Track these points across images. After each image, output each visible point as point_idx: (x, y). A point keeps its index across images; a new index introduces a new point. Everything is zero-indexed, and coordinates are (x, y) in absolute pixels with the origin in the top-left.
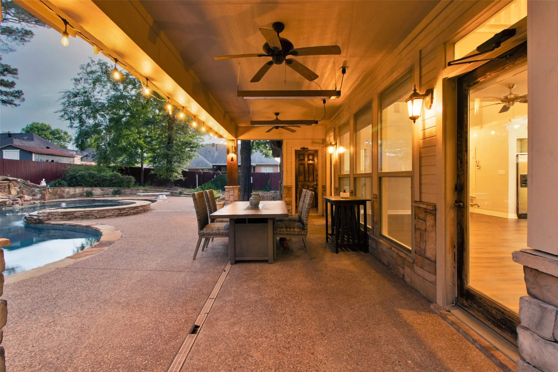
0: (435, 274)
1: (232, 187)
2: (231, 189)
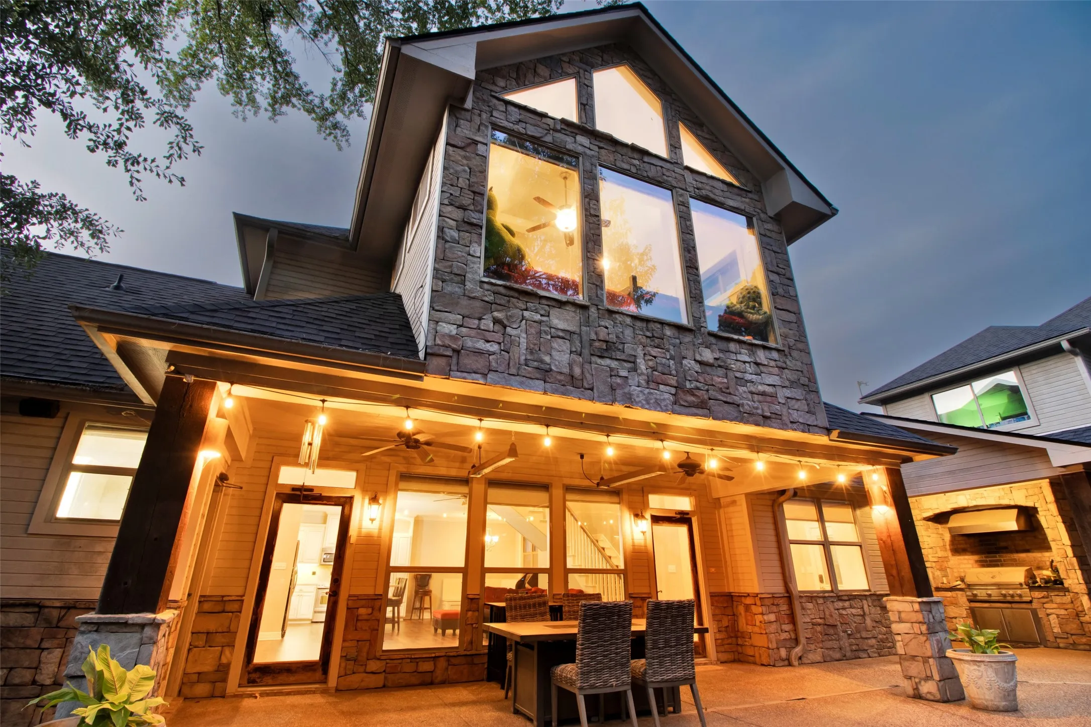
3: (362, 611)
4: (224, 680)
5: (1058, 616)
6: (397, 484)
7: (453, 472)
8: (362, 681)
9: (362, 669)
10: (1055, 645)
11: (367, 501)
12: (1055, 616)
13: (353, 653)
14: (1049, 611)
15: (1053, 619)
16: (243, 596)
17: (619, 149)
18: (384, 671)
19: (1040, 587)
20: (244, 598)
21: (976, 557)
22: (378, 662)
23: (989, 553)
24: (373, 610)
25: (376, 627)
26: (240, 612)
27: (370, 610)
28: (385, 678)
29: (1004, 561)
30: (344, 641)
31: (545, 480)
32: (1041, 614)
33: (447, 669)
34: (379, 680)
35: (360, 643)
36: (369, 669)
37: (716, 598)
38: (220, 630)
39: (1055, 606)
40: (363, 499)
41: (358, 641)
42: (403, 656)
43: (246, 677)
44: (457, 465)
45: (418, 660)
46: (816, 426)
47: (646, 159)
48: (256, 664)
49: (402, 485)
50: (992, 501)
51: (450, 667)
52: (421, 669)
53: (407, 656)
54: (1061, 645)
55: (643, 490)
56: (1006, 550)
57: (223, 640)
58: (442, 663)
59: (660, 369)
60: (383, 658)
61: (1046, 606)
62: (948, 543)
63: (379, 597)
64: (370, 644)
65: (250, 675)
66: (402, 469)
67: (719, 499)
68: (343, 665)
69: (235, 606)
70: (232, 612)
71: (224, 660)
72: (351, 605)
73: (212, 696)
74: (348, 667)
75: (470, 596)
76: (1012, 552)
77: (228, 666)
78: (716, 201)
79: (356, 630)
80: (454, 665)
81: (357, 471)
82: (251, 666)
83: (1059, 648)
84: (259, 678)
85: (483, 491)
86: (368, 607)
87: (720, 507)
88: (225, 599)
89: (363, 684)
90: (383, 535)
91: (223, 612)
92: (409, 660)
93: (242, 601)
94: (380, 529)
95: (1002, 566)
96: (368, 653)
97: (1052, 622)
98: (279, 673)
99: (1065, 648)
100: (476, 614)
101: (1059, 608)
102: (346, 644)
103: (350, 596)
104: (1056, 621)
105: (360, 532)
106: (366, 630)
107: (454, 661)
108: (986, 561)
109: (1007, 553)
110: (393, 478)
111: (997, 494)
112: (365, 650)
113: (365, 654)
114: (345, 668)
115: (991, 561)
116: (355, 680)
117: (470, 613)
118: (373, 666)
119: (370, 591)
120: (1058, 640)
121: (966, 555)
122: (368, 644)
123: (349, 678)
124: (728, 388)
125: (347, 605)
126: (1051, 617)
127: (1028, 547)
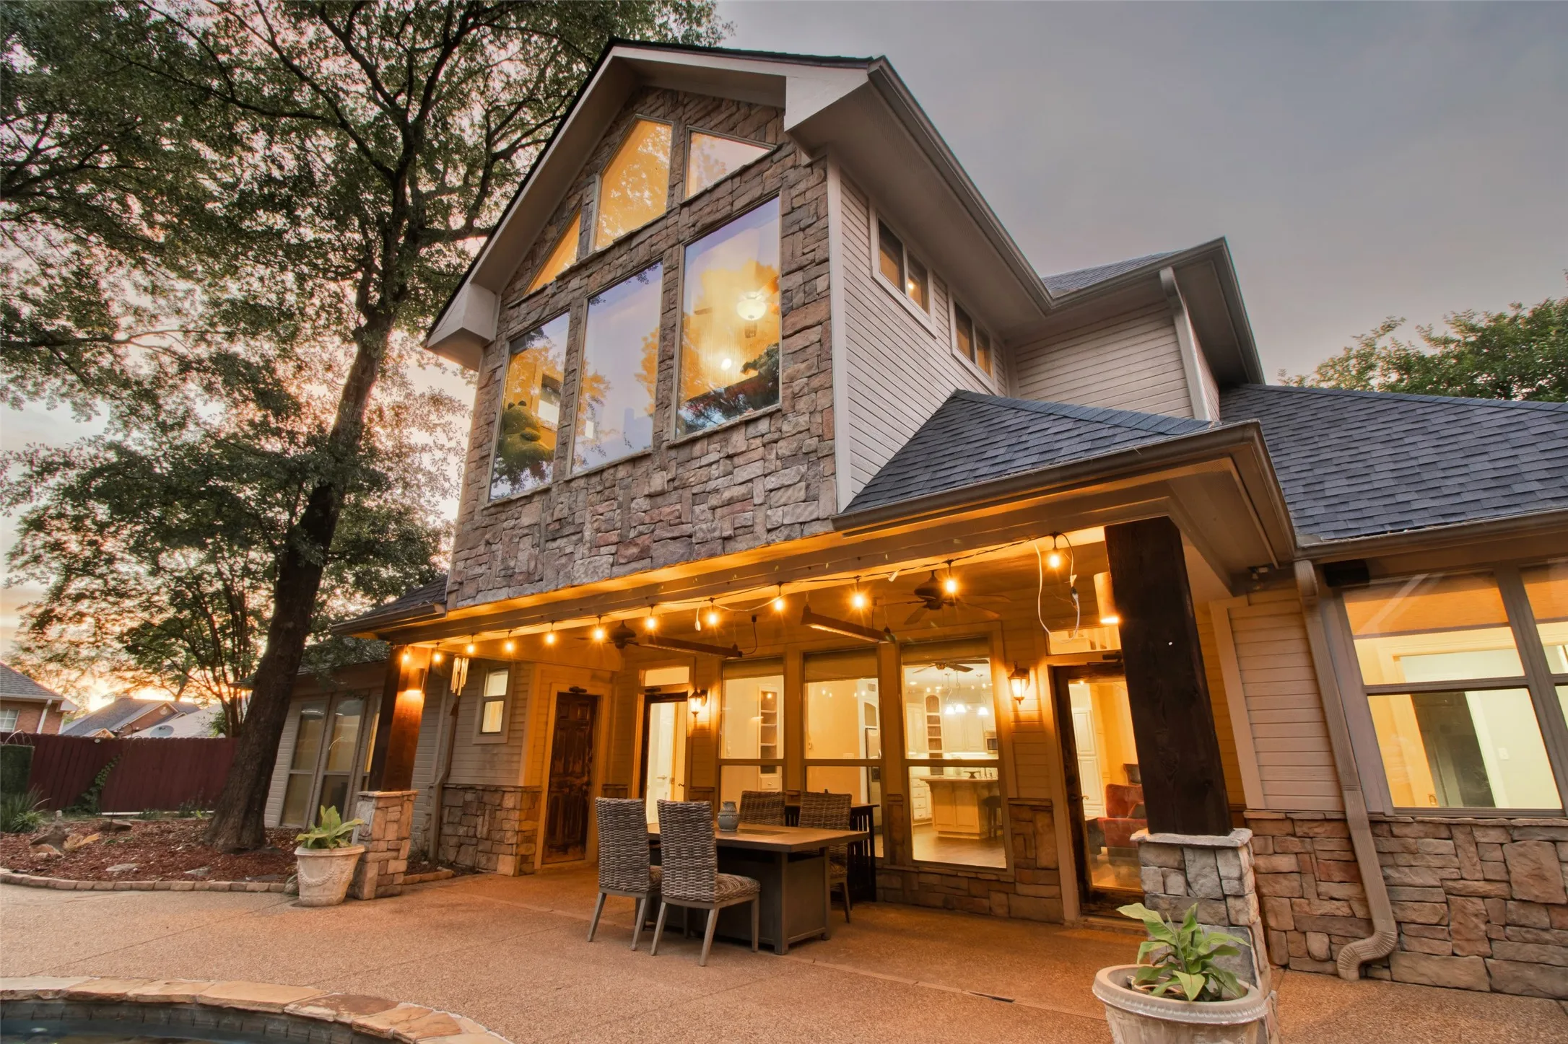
0: (1059, 885)
1: (398, 793)
2: (397, 801)
17: (608, 258)
46: (818, 519)
47: (634, 243)
59: (603, 528)
78: (719, 221)
124: (680, 517)
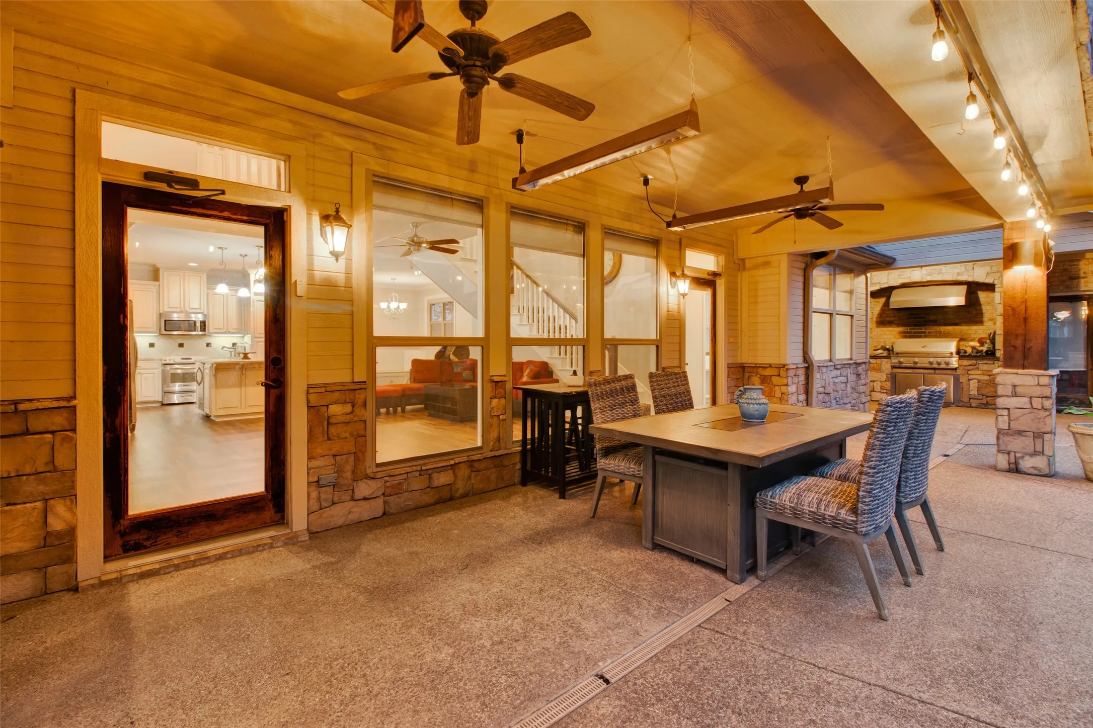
3: (335, 409)
4: (69, 557)
5: (979, 381)
6: (368, 194)
7: (460, 186)
8: (350, 513)
9: (346, 496)
10: (968, 404)
11: (316, 219)
12: (976, 381)
13: (329, 476)
14: (971, 377)
15: (974, 385)
16: (74, 397)
18: (384, 494)
19: (970, 355)
20: (74, 403)
21: (901, 329)
22: (371, 482)
23: (915, 325)
24: (353, 406)
25: (362, 432)
26: (74, 430)
27: (348, 408)
28: (385, 502)
29: (929, 332)
30: (310, 458)
31: (580, 215)
32: (963, 379)
33: (470, 477)
34: (376, 508)
35: (338, 458)
36: (359, 494)
37: (733, 369)
38: (28, 470)
39: (979, 372)
40: (309, 214)
41: (334, 456)
42: (409, 470)
43: (119, 542)
44: (464, 174)
45: (430, 472)
48: (137, 517)
49: (378, 197)
50: (949, 277)
51: (473, 474)
52: (436, 483)
53: (414, 468)
54: (973, 405)
55: (680, 243)
56: (936, 323)
57: (41, 488)
58: (464, 471)
60: (379, 475)
61: (970, 372)
62: (876, 316)
63: (363, 386)
64: (357, 459)
65: (127, 538)
66: (377, 167)
67: (743, 260)
68: (314, 495)
69: (58, 420)
70: (53, 432)
71: (56, 524)
72: (313, 402)
73: (44, 594)
74: (323, 496)
75: (496, 379)
76: (939, 325)
77: (71, 533)
79: (329, 439)
80: (478, 471)
81: (288, 158)
82: (124, 523)
83: (971, 407)
84: (147, 539)
85: (504, 222)
86: (345, 402)
87: (744, 269)
88: (22, 407)
89: (353, 517)
90: (354, 284)
91: (27, 432)
92: (417, 474)
93: (74, 409)
94: (348, 273)
95: (925, 337)
96: (353, 472)
97: (971, 386)
98: (189, 523)
99: (977, 407)
100: (503, 401)
101: (983, 374)
102: (315, 463)
103: (310, 387)
104: (976, 385)
105: (311, 277)
106: (346, 438)
107: (476, 465)
108: (910, 333)
109: (934, 325)
110: (360, 183)
111: (956, 271)
112: (349, 468)
113: (348, 475)
114: (319, 499)
115: (914, 333)
116: (339, 514)
117: (495, 401)
118: (364, 489)
119: (343, 377)
120: (972, 401)
121: (891, 327)
122: (352, 459)
123: (327, 512)
125: (308, 401)
126: (971, 382)
127: (957, 321)
